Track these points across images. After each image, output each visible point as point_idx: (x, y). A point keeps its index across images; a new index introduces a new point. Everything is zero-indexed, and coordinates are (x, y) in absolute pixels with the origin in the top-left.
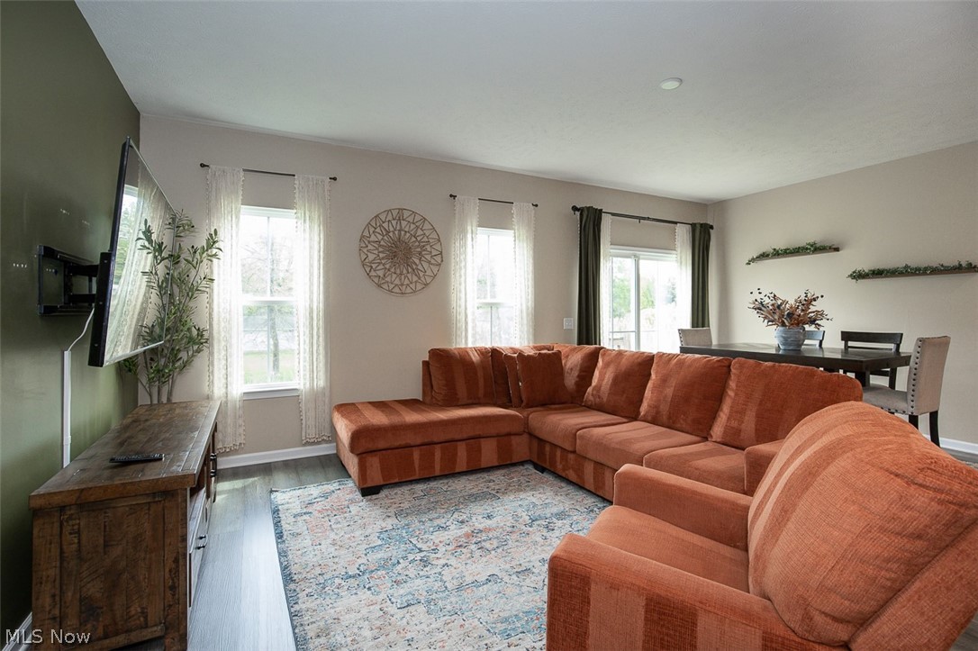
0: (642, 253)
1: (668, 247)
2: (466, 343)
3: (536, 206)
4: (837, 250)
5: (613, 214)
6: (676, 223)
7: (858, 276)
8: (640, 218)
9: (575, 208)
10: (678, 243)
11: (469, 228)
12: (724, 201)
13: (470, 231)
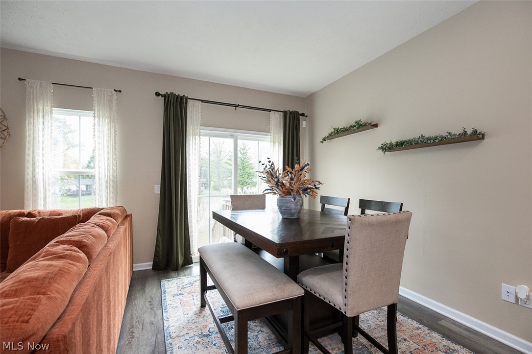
0: (239, 134)
1: (264, 130)
2: (45, 205)
3: (120, 91)
4: (376, 126)
5: (203, 101)
6: (270, 110)
7: (387, 148)
8: (237, 106)
9: (158, 94)
10: (272, 128)
11: (41, 108)
12: (312, 94)
13: (41, 111)
